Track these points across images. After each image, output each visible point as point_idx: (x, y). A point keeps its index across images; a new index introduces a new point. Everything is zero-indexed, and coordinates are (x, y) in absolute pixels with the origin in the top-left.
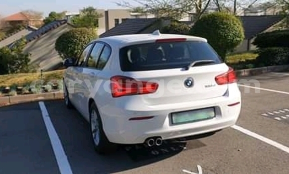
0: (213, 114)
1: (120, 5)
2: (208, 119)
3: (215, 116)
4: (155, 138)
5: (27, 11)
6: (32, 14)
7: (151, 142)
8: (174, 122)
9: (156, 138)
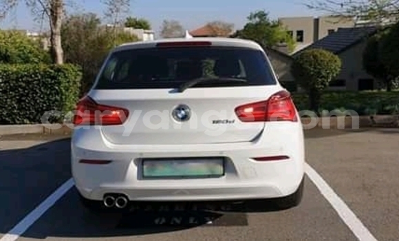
0: (220, 169)
1: (312, 7)
2: (209, 176)
3: (223, 175)
4: (116, 195)
5: (215, 23)
6: (220, 27)
7: (110, 201)
8: (146, 174)
9: (118, 196)
